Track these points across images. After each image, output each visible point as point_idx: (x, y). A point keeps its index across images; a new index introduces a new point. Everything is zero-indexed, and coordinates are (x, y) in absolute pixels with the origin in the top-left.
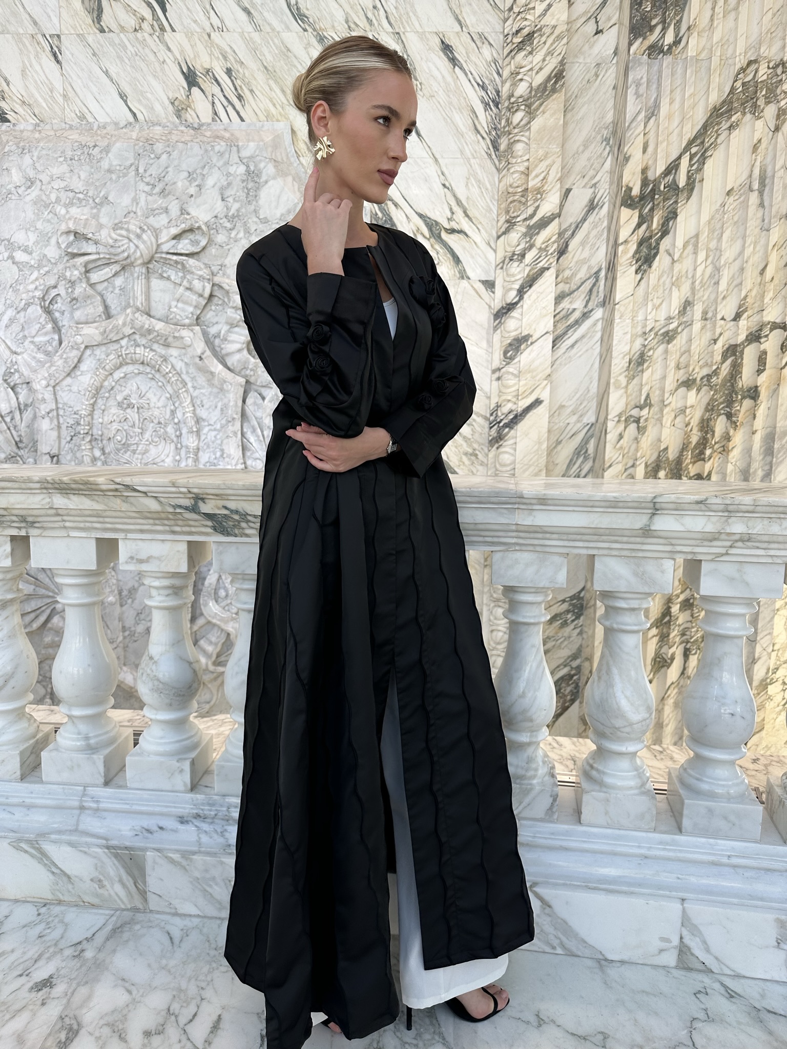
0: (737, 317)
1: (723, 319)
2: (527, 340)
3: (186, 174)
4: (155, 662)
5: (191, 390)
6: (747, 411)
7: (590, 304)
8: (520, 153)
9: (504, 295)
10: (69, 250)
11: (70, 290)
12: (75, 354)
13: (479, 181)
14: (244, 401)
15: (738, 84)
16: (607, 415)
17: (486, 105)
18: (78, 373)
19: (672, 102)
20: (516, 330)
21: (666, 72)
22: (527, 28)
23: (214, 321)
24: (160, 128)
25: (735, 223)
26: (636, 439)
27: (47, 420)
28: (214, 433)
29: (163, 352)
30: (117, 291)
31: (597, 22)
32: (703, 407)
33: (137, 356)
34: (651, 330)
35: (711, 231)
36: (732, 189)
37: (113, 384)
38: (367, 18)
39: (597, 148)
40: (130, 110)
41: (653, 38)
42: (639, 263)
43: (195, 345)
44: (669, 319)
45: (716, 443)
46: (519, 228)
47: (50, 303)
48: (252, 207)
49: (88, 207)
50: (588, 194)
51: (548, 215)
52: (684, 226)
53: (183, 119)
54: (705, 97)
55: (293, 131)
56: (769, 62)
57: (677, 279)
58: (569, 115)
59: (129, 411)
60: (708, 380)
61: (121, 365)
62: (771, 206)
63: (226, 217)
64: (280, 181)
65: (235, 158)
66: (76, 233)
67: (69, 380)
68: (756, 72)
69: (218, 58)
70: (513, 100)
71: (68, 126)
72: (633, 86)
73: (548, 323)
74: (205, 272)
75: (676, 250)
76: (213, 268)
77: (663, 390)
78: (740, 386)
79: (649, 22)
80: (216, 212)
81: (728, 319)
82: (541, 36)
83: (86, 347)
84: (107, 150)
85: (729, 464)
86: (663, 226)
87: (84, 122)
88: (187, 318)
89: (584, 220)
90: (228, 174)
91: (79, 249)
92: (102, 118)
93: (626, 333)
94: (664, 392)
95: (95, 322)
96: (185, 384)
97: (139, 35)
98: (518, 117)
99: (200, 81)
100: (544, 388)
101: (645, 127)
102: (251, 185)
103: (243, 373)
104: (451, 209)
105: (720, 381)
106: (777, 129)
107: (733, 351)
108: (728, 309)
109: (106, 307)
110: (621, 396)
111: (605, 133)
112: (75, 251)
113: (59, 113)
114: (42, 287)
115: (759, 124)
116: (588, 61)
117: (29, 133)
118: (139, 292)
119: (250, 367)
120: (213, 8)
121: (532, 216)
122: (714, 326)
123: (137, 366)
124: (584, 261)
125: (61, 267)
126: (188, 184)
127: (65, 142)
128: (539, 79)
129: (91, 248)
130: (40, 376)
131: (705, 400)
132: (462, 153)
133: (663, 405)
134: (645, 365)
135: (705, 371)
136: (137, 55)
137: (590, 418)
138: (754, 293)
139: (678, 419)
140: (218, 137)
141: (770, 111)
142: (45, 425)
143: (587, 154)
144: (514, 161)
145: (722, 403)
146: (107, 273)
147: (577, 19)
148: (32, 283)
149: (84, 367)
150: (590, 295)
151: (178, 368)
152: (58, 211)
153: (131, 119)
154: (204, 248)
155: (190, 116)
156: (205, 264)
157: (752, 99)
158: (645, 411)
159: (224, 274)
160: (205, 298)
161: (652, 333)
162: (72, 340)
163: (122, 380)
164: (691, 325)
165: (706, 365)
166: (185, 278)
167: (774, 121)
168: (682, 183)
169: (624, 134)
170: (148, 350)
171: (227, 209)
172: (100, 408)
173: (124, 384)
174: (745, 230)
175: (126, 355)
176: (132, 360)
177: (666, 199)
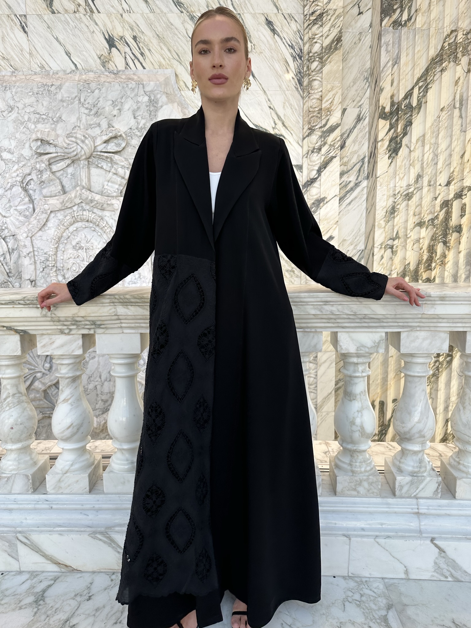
0: (448, 184)
1: (440, 185)
2: (324, 201)
3: (111, 102)
6: (455, 240)
7: (359, 178)
8: (316, 87)
9: (308, 174)
10: (38, 151)
11: (39, 176)
12: (44, 216)
13: (291, 105)
15: (446, 44)
16: (374, 244)
17: (294, 58)
18: (46, 228)
19: (407, 55)
20: (317, 195)
21: (404, 37)
22: (319, 11)
24: (93, 73)
25: (446, 127)
26: (391, 258)
27: (28, 258)
29: (100, 214)
30: (69, 176)
31: (359, 7)
32: (430, 238)
33: (84, 217)
34: (398, 193)
35: (433, 132)
36: (444, 107)
37: (69, 234)
39: (361, 84)
40: (73, 62)
41: (395, 16)
42: (390, 153)
44: (409, 185)
45: (437, 259)
46: (317, 133)
47: (27, 184)
49: (49, 124)
50: (357, 110)
51: (334, 124)
52: (416, 130)
53: (107, 68)
54: (426, 53)
55: (176, 75)
56: (463, 31)
57: (413, 162)
58: (344, 64)
59: (80, 251)
60: (432, 222)
61: (74, 222)
62: (467, 117)
63: (137, 128)
64: (170, 105)
65: (141, 92)
66: (42, 140)
67: (40, 233)
68: (456, 37)
69: (128, 29)
70: (311, 55)
71: (33, 73)
72: (385, 46)
73: (336, 190)
74: (126, 163)
75: (412, 144)
76: (130, 160)
77: (406, 229)
78: (451, 225)
79: (393, 7)
80: (131, 125)
81: (443, 185)
82: (328, 15)
83: (51, 212)
84: (60, 87)
85: (446, 272)
86: (404, 130)
87: (44, 70)
88: (115, 192)
89: (354, 127)
90: (138, 102)
91: (44, 150)
92: (55, 67)
93: (384, 195)
94: (407, 229)
95: (56, 196)
97: (77, 15)
98: (315, 65)
99: (117, 44)
100: (335, 229)
101: (392, 70)
102: (152, 108)
104: (275, 122)
105: (439, 222)
106: (469, 71)
107: (446, 204)
108: (442, 179)
109: (63, 187)
110: (382, 233)
111: (366, 74)
112: (42, 152)
113: (27, 64)
114: (21, 175)
115: (459, 68)
116: (355, 31)
117: (9, 78)
118: (84, 177)
121: (325, 125)
122: (435, 190)
123: (84, 223)
124: (355, 152)
125: (32, 161)
126: (112, 108)
127: (33, 83)
128: (327, 42)
129: (51, 149)
130: (22, 231)
131: (431, 234)
132: (280, 87)
133: (406, 237)
134: (396, 214)
135: (430, 217)
136: (76, 27)
137: (361, 246)
138: (457, 170)
139: (415, 245)
140: (130, 79)
141: (464, 61)
142: (26, 262)
143: (355, 87)
144: (313, 92)
145: (440, 235)
146: (62, 165)
147: (347, 5)
148: (14, 172)
149: (50, 224)
150: (360, 172)
151: (110, 224)
152: (29, 126)
153: (74, 68)
154: (124, 148)
155: (111, 66)
156: (125, 158)
157: (454, 53)
158: (396, 242)
160: (125, 179)
161: (399, 195)
162: (42, 207)
163: (75, 232)
164: (422, 189)
165: (431, 213)
166: (113, 167)
167: (467, 67)
168: (414, 104)
169: (379, 74)
170: (91, 213)
171: (138, 123)
172: (61, 250)
173: (76, 235)
174: (452, 132)
175: (77, 216)
176: (81, 219)
177: (405, 114)
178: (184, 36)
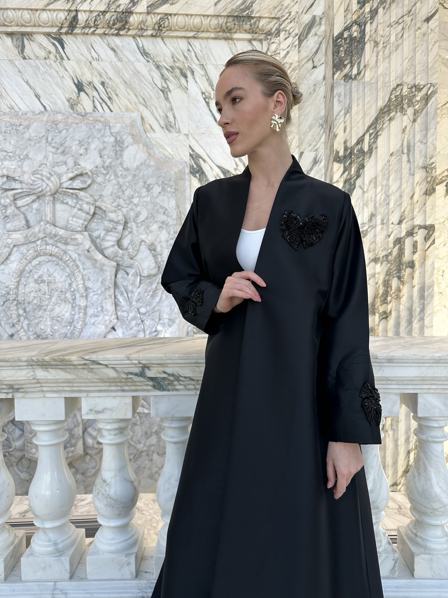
0: (400, 222)
1: (392, 223)
3: (78, 142)
4: (108, 484)
5: (82, 270)
6: (408, 275)
10: (4, 187)
11: (4, 211)
12: (7, 250)
14: (116, 276)
15: (393, 96)
18: (9, 262)
19: (358, 105)
21: (354, 89)
23: (96, 228)
24: (61, 115)
25: (396, 171)
28: (96, 297)
29: (64, 248)
30: (34, 211)
31: (313, 62)
32: (384, 273)
33: (48, 251)
35: (384, 175)
36: (393, 153)
37: (32, 268)
38: (185, 56)
39: (317, 130)
40: (42, 104)
41: (346, 70)
43: (85, 243)
44: (363, 224)
45: (393, 293)
48: (119, 162)
49: (16, 161)
50: (313, 155)
52: (369, 172)
53: (75, 110)
54: (375, 103)
55: (142, 118)
56: (408, 85)
57: (367, 202)
58: (301, 112)
59: (42, 285)
60: (387, 258)
61: (37, 256)
62: (414, 162)
63: (103, 167)
64: (135, 146)
65: (108, 133)
66: (8, 177)
67: (2, 267)
68: (401, 91)
69: (96, 76)
71: (2, 113)
72: (337, 97)
74: (90, 200)
75: (365, 186)
76: (95, 197)
78: (404, 261)
79: (343, 63)
80: (97, 164)
81: (395, 223)
83: (14, 246)
84: (28, 127)
85: (401, 305)
86: (357, 172)
87: (13, 111)
88: (79, 227)
89: (311, 169)
90: (104, 142)
91: (10, 186)
92: (24, 108)
95: (19, 230)
96: (78, 267)
97: (48, 61)
99: (85, 88)
101: (344, 118)
102: (118, 148)
103: (115, 259)
104: (236, 164)
105: (393, 258)
106: (415, 121)
107: (399, 241)
108: (395, 218)
109: (27, 221)
111: (321, 121)
112: (7, 187)
115: (405, 118)
116: (310, 82)
118: (49, 212)
119: (120, 255)
120: (93, 48)
122: (388, 228)
123: (47, 257)
126: (79, 147)
127: (1, 122)
129: (17, 185)
131: (386, 269)
135: (384, 253)
136: (46, 72)
138: (408, 209)
139: (371, 280)
140: (97, 121)
141: (410, 111)
143: (311, 133)
145: (395, 271)
146: (28, 201)
147: (302, 60)
149: (12, 258)
151: (73, 257)
153: (43, 110)
154: (89, 185)
155: (79, 108)
156: (90, 195)
157: (400, 104)
159: (102, 201)
160: (90, 215)
162: (5, 242)
163: (38, 266)
164: (375, 227)
165: (385, 249)
166: (78, 203)
167: (412, 117)
168: (366, 149)
169: (333, 122)
170: (54, 247)
171: (104, 162)
172: (23, 284)
173: (39, 268)
174: (401, 175)
175: (40, 250)
176: (44, 253)
177: (358, 158)
178: (150, 83)
